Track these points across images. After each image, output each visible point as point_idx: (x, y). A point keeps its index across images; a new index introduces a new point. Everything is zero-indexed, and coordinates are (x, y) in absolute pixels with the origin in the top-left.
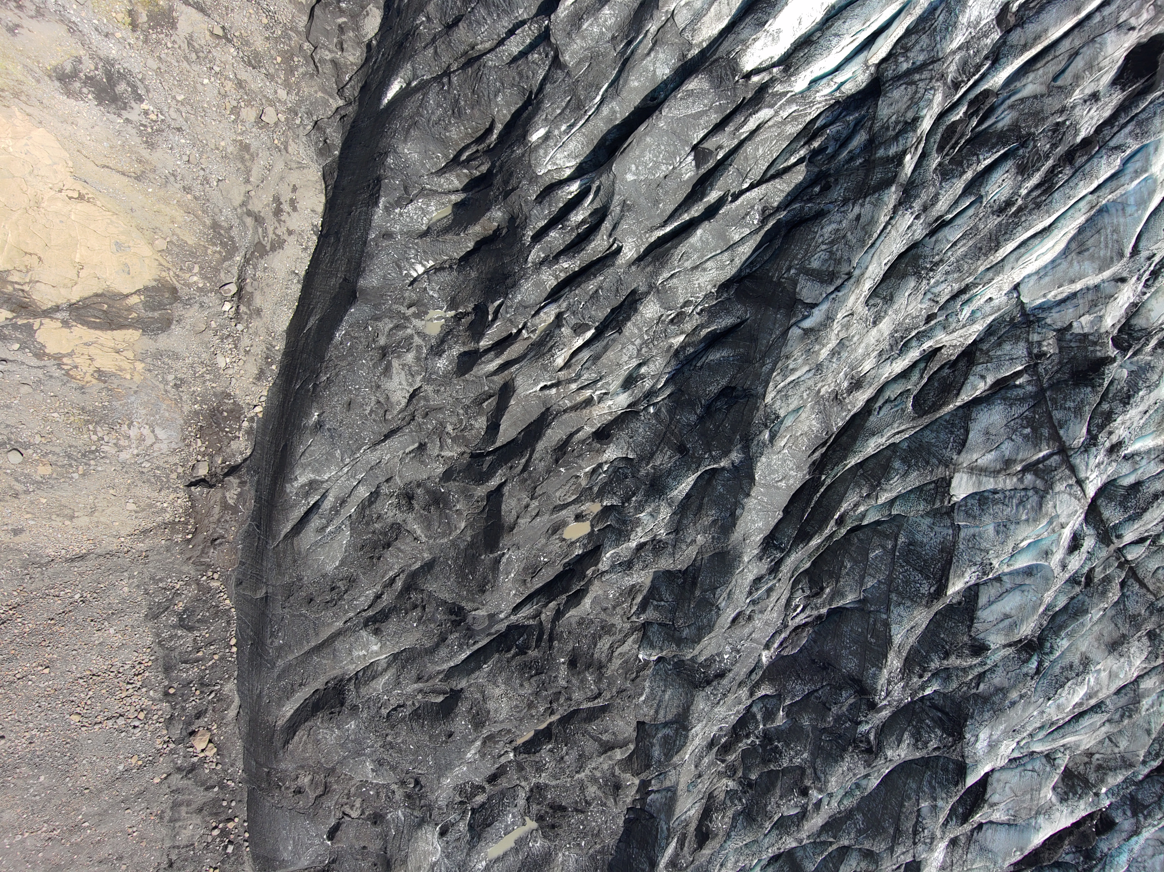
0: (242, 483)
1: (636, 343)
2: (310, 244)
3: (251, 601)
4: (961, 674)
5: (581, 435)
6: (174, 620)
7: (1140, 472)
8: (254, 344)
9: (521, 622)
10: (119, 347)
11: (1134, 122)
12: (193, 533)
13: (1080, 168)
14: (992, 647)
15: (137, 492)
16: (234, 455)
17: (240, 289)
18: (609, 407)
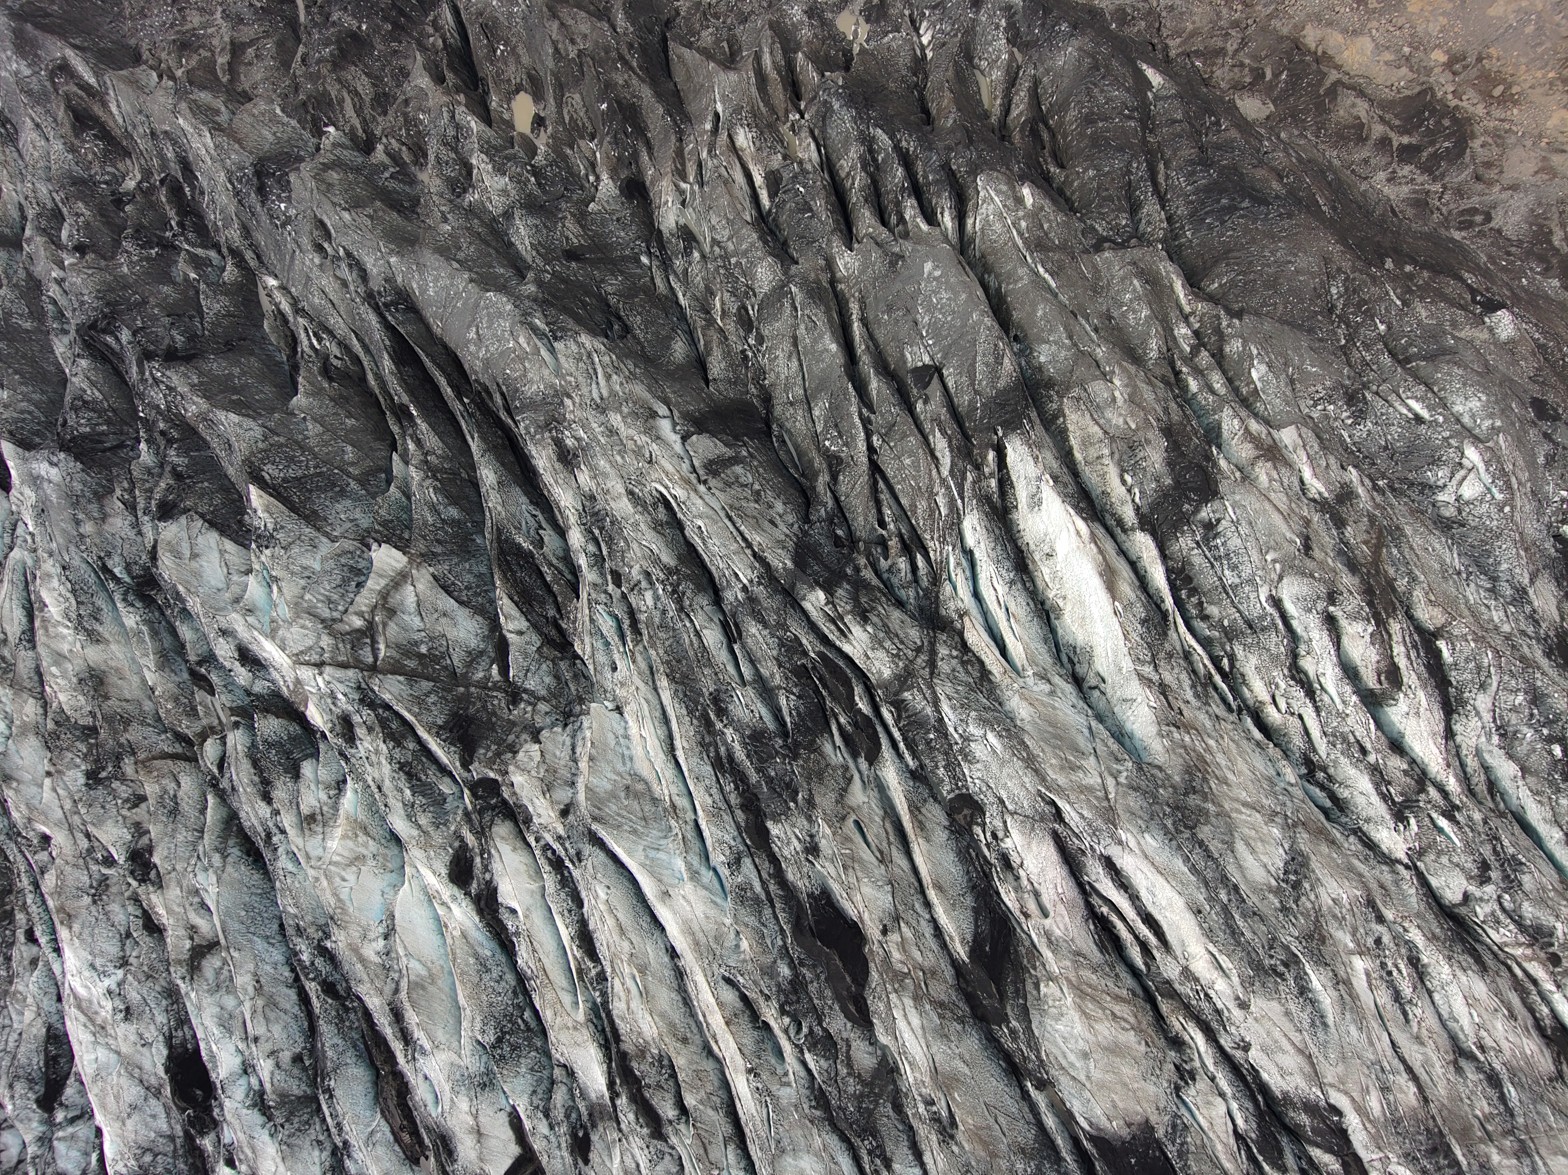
1: (729, 243)
4: (147, 485)
7: (313, 786)
9: (436, 8)
11: (763, 896)
13: (732, 813)
14: (162, 524)
18: (667, 204)
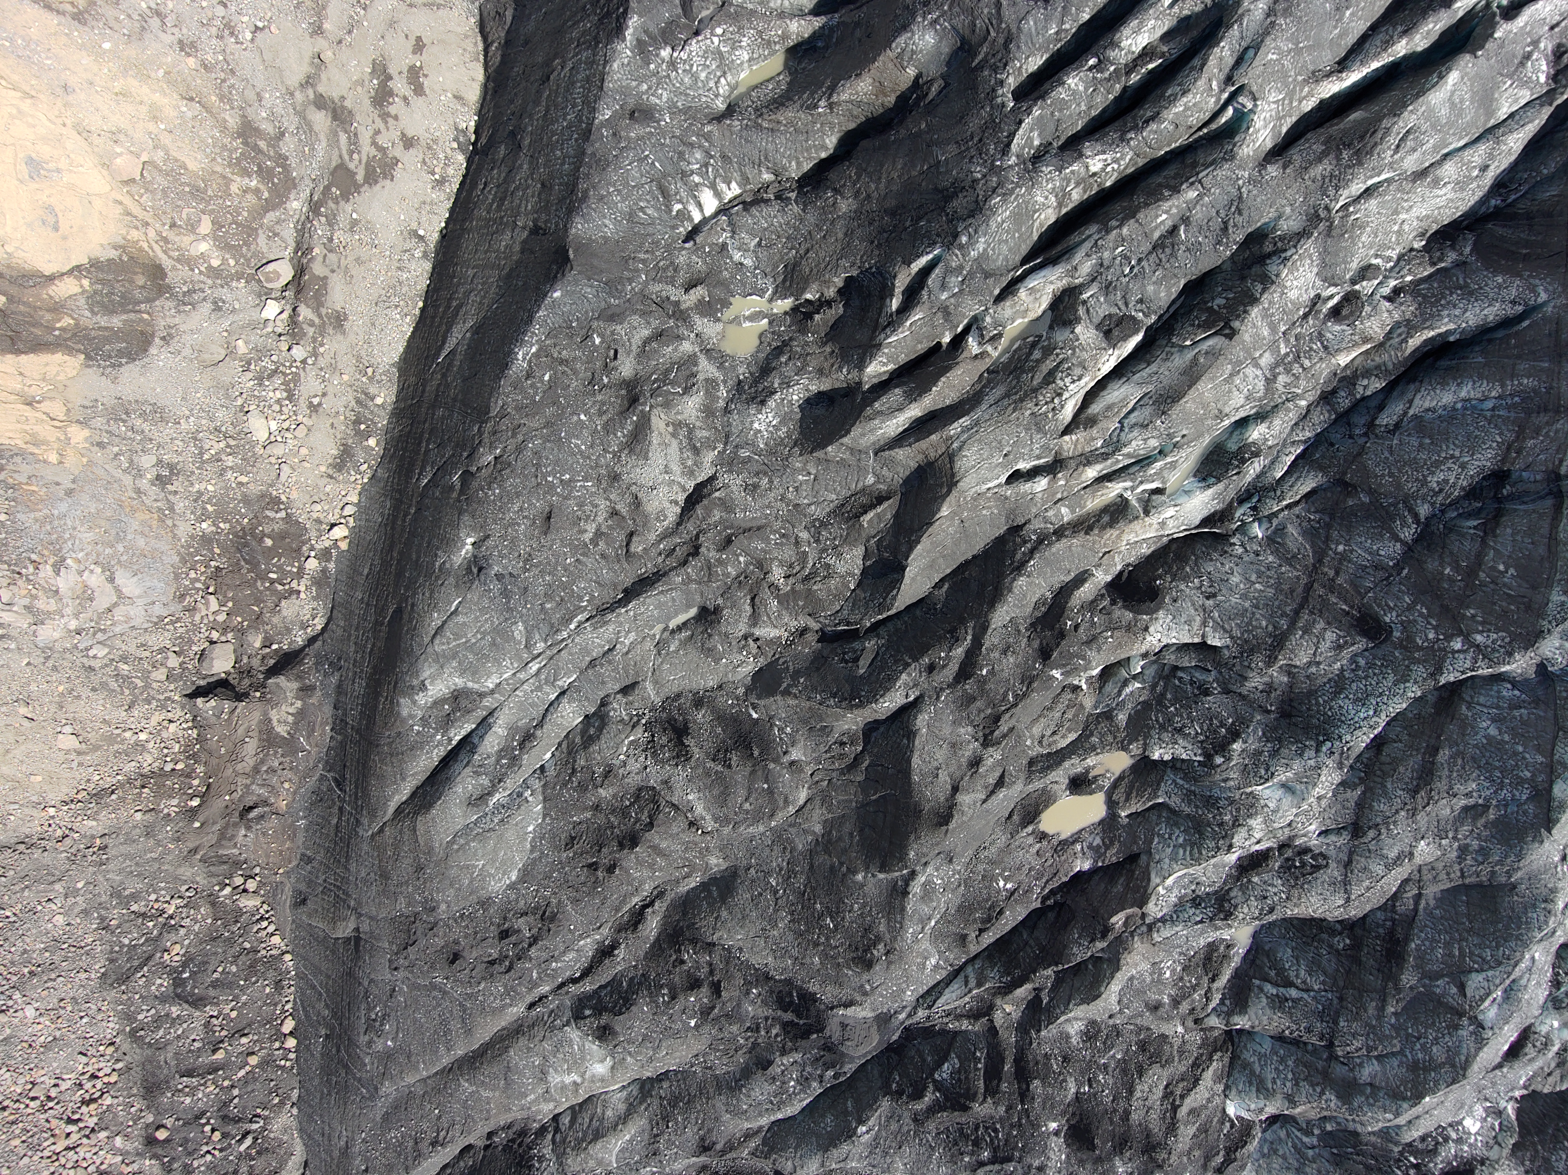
0: (306, 690)
1: (1263, 362)
2: (451, 171)
3: (324, 941)
5: (1086, 591)
6: (162, 983)
8: (330, 390)
9: (938, 1022)
10: (34, 391)
12: (203, 796)
15: (80, 709)
16: (289, 630)
17: (300, 271)
18: (1163, 524)
